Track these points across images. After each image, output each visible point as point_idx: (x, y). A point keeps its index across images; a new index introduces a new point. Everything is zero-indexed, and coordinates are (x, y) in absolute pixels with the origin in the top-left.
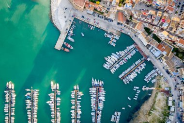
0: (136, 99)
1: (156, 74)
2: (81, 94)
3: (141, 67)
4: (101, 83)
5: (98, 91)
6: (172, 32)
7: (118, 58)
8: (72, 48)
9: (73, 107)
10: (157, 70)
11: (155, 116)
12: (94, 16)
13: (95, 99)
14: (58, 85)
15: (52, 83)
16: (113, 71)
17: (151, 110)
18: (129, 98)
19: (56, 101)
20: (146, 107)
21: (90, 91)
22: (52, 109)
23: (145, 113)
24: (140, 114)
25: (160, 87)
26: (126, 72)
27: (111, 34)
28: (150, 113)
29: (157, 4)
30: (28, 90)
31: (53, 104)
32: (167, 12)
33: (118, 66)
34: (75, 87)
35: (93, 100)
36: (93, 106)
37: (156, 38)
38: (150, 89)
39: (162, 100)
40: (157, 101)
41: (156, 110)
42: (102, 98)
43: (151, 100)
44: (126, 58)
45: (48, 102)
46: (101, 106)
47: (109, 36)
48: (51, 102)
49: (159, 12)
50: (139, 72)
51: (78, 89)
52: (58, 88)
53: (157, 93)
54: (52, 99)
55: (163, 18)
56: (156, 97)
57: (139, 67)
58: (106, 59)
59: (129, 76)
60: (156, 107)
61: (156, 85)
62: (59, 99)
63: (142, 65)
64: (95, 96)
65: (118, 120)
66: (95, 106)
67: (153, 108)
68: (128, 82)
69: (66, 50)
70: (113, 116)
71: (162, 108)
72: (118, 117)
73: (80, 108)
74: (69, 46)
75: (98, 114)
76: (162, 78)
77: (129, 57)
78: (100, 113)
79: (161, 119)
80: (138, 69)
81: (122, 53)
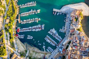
0: (39, 44)
1: (51, 51)
2: (37, 21)
3: (53, 44)
4: (43, 28)
5: (39, 28)
6: (72, 52)
7: (55, 34)
8: (55, 15)
9: (31, 19)
10: (53, 51)
11: (33, 55)
12: (70, 21)
13: (36, 27)
14: (39, 12)
15: (40, 10)
16: (49, 32)
17: (35, 52)
18: (39, 41)
19: (32, 13)
20: (36, 49)
21: (39, 25)
22: (30, 12)
23: (33, 50)
24: (33, 48)
25: (46, 54)
26: (50, 38)
27: (64, 29)
28: (34, 52)
29: (82, 43)
30: (35, 2)
31: (31, 12)
32: (80, 48)
33: (51, 34)
34: (39, 19)
35: (35, 27)
36: (33, 27)
37: (67, 47)
38: (44, 50)
39: (41, 56)
40: (39, 54)
41: (36, 54)
42: (37, 30)
43: (40, 51)
44: (55, 37)
45: (32, 10)
46: (34, 30)
47: (63, 28)
48: (32, 11)
49: (79, 44)
50: (51, 44)
51: (39, 20)
52: (38, 12)
53: (43, 53)
54: (34, 11)
55: (77, 47)
56: (41, 53)
57: (53, 43)
58: (54, 29)
59: (48, 39)
60: (37, 54)
61: (46, 52)
62: (34, 13)
63: (54, 44)
64: (37, 27)
65: (29, 38)
66: (33, 28)
67: (36, 53)
68: (46, 40)
69: (54, 13)
70: (30, 36)
71: (37, 57)
72: (30, 38)
73: (32, 22)
74: (55, 13)
75: (30, 30)
76: (50, 54)
77: (56, 38)
78: (31, 30)
79: (32, 58)
80: (52, 43)
81: (57, 35)
